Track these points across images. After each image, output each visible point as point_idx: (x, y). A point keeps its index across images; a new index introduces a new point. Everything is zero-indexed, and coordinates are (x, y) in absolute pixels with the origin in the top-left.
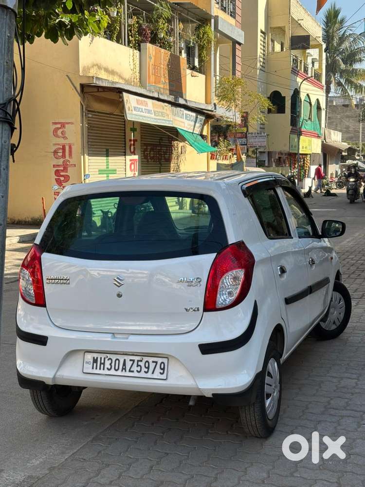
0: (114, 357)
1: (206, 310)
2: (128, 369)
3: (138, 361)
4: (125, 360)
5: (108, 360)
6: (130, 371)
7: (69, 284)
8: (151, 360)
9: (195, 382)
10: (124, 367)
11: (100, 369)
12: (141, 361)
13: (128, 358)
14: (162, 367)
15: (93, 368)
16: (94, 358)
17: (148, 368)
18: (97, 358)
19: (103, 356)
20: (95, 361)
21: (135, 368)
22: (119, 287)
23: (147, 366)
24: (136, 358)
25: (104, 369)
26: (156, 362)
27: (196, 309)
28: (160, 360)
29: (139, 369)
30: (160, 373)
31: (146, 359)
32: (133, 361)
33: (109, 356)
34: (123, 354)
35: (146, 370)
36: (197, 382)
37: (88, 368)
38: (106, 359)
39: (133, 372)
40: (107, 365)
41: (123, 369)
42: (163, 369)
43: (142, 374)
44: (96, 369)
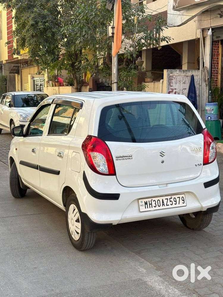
0: (156, 199)
2: (165, 204)
3: (170, 199)
4: (163, 200)
6: (167, 205)
7: (132, 159)
8: (176, 197)
11: (150, 207)
12: (171, 198)
13: (164, 198)
14: (183, 200)
15: (146, 208)
16: (145, 202)
17: (176, 201)
18: (147, 202)
19: (150, 200)
20: (146, 203)
21: (169, 203)
22: (162, 157)
23: (175, 200)
24: (169, 197)
25: (152, 207)
26: (179, 198)
27: (200, 165)
28: (181, 196)
31: (173, 197)
32: (167, 199)
33: (154, 199)
35: (175, 203)
37: (143, 209)
38: (152, 201)
39: (168, 205)
40: (154, 204)
41: (163, 205)
42: (184, 200)
43: (174, 206)
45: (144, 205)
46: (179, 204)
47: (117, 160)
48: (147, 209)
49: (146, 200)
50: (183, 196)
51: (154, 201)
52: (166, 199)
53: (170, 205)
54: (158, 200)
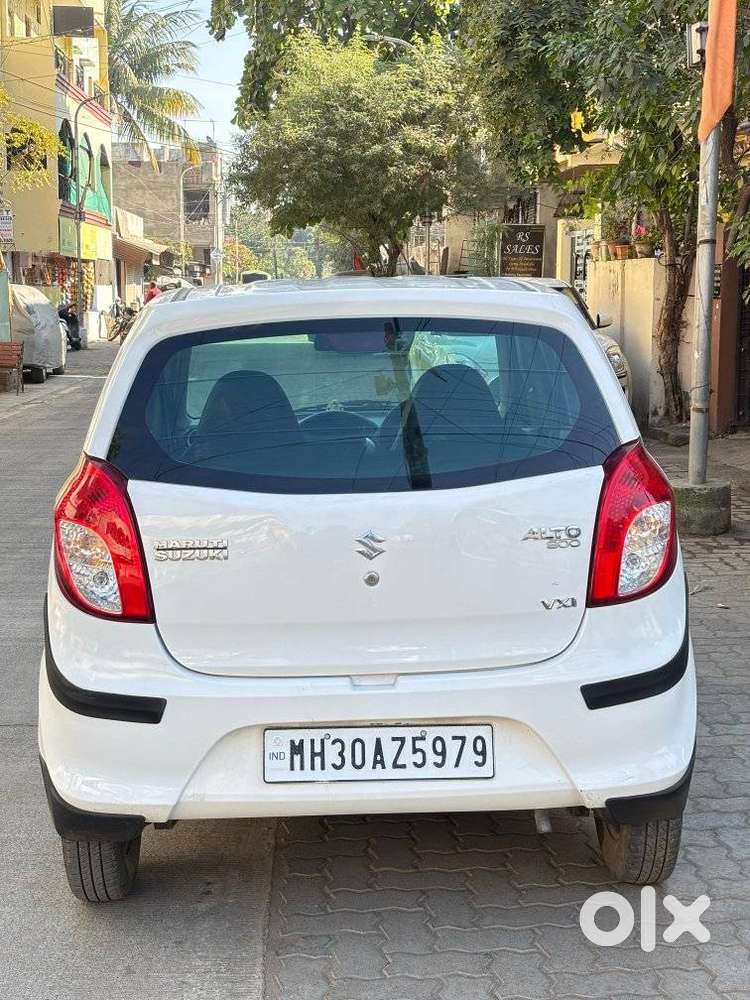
0: (348, 736)
1: (592, 602)
2: (389, 761)
3: (414, 739)
4: (378, 741)
5: (334, 742)
6: (395, 766)
7: (226, 558)
8: (447, 733)
9: (568, 776)
10: (379, 758)
11: (313, 768)
12: (423, 738)
14: (479, 748)
15: (292, 769)
16: (292, 742)
17: (443, 754)
18: (302, 742)
19: (318, 735)
20: (297, 749)
21: (407, 757)
22: (370, 558)
23: (439, 749)
24: (409, 733)
25: (323, 768)
26: (463, 739)
27: (569, 603)
28: (470, 733)
29: (418, 757)
30: (477, 763)
31: (432, 733)
32: (402, 740)
33: (335, 734)
34: (372, 726)
35: (439, 759)
36: (573, 776)
37: (279, 769)
38: (328, 743)
39: (404, 766)
41: (376, 762)
42: (483, 753)
43: (430, 770)
44: (302, 768)
45: (288, 756)
46: (457, 765)
47: (160, 560)
48: (297, 775)
49: (297, 736)
50: (484, 732)
51: (339, 744)
52: (394, 739)
53: (410, 766)
54: (358, 740)
